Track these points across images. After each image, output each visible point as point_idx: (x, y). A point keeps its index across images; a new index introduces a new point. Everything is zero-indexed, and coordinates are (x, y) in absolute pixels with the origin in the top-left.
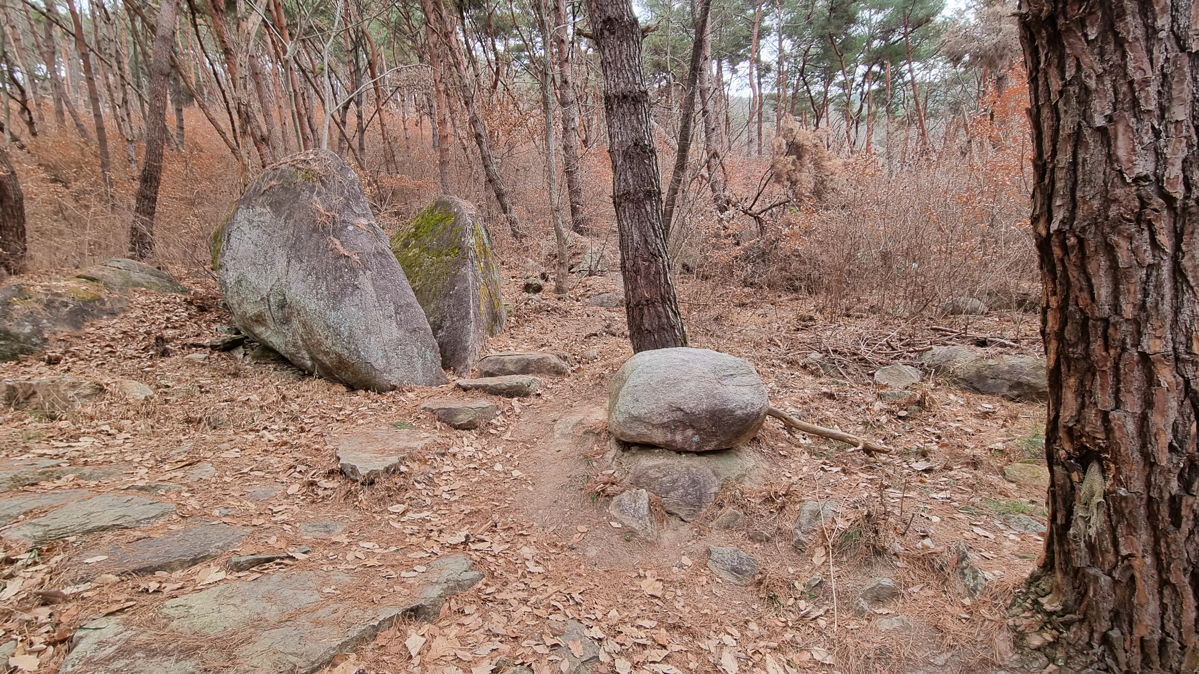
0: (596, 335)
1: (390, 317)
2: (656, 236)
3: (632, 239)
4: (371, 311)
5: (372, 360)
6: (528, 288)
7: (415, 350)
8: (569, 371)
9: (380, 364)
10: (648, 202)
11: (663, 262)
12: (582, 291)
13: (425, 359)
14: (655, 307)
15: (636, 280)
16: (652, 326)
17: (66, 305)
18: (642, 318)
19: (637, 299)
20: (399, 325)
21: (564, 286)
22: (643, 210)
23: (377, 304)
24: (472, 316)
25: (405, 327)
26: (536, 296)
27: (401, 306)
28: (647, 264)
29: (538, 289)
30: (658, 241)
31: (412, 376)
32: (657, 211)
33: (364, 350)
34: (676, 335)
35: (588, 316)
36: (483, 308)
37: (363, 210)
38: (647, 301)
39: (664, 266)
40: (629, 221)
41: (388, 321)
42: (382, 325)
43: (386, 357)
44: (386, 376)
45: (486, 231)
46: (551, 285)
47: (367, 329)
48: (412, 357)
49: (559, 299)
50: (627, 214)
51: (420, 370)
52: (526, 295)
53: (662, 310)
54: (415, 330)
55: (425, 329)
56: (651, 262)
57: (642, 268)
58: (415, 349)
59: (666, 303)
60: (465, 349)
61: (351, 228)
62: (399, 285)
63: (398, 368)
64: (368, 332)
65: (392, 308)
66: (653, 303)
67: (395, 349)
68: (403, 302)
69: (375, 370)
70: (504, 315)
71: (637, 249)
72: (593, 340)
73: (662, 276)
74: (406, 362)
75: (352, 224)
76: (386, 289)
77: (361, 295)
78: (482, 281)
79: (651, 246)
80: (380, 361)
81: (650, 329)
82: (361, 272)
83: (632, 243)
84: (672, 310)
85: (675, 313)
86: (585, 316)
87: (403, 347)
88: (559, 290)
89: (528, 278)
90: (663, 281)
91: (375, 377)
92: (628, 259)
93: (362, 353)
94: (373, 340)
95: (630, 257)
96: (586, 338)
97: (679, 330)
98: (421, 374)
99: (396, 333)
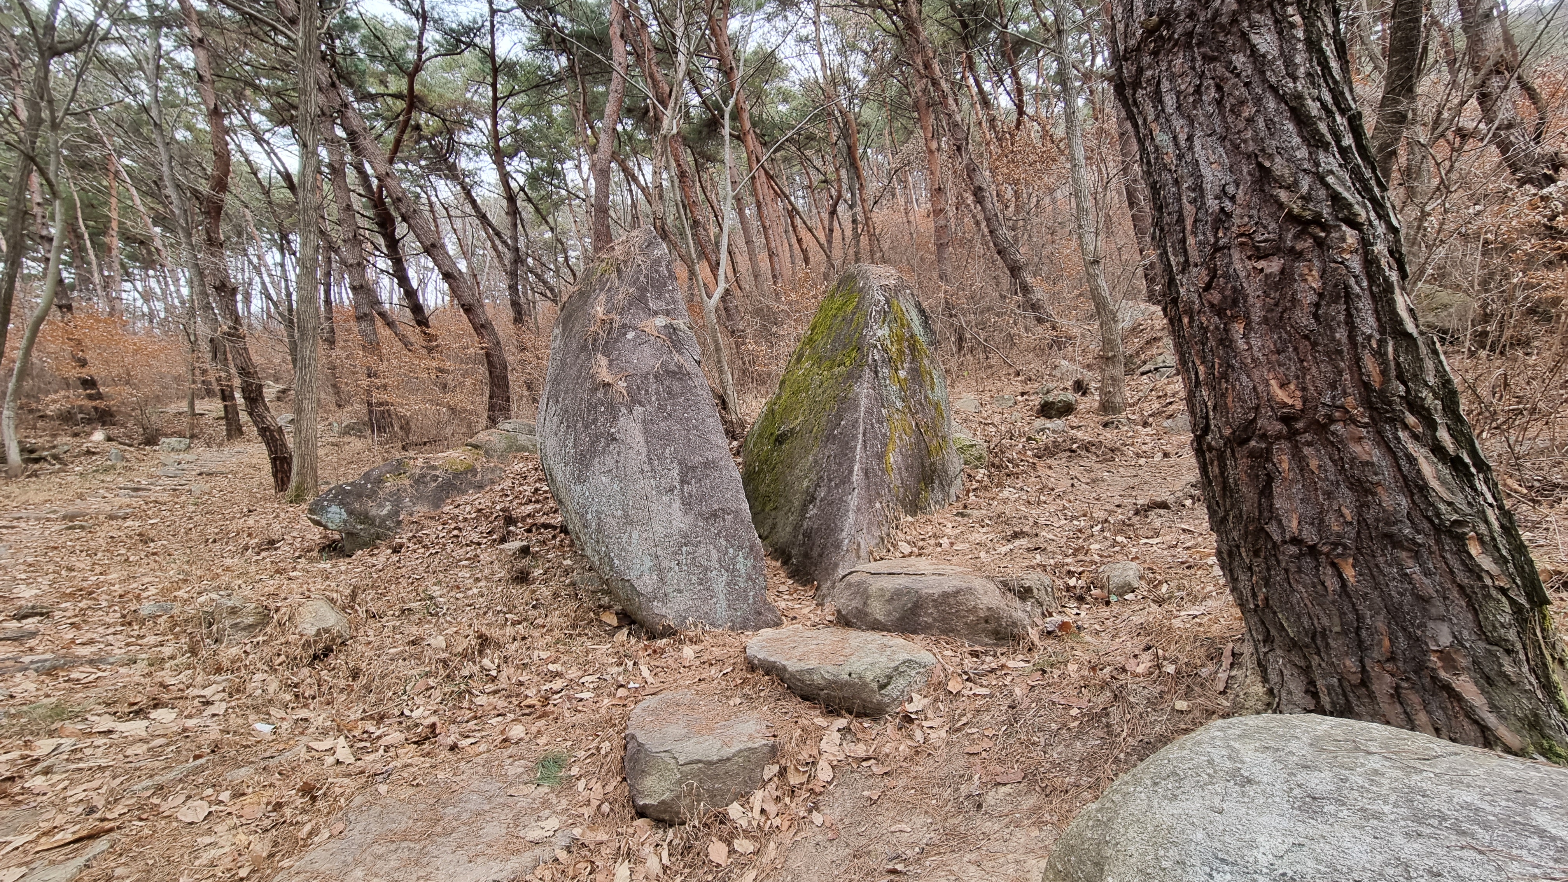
0: (1164, 505)
1: (671, 490)
2: (1315, 142)
3: (1199, 188)
4: (635, 481)
5: (632, 575)
6: (1047, 410)
7: (715, 555)
8: (1033, 634)
9: (646, 583)
10: (1264, 19)
11: (1365, 243)
12: (1156, 405)
13: (732, 571)
14: (1336, 446)
15: (1226, 342)
16: (1320, 523)
17: (435, 478)
18: (1266, 492)
19: (1238, 414)
20: (687, 504)
21: (1118, 399)
22: (1240, 60)
23: (647, 467)
24: (857, 476)
25: (696, 509)
26: (1058, 423)
27: (694, 469)
28: (1273, 266)
29: (1067, 409)
30: (1330, 161)
31: (706, 608)
32: (1313, 46)
33: (619, 556)
34: (1475, 571)
35: (1166, 455)
36: (892, 458)
37: (668, 304)
38: (1287, 420)
39: (1370, 263)
40: (1178, 123)
41: (666, 499)
42: (654, 507)
43: (659, 570)
44: (658, 607)
45: (922, 312)
46: (1094, 400)
47: (626, 515)
48: (706, 569)
49: (1106, 425)
50: (1169, 101)
51: (722, 597)
52: (1040, 422)
53: (1376, 455)
54: (714, 515)
55: (737, 513)
56: (1298, 255)
57: (1253, 289)
58: (714, 552)
59: (1398, 421)
60: (838, 546)
61: (630, 335)
62: (696, 428)
63: (680, 591)
64: (628, 520)
65: (675, 473)
66: (1321, 428)
67: (675, 553)
68: (697, 459)
69: (639, 594)
70: (956, 464)
71: (1223, 218)
72: (1156, 519)
73: (1365, 305)
74: (694, 579)
75: (635, 329)
76: (667, 438)
77: (619, 453)
78: (899, 404)
79: (1292, 187)
80: (646, 578)
81: (1310, 536)
82: (624, 410)
83: (1199, 202)
84: (1438, 449)
85: (1456, 464)
86: (1159, 456)
87: (690, 549)
88: (1107, 407)
89: (1048, 392)
90: (1368, 324)
91: (639, 608)
92: (1186, 266)
93: (616, 561)
94: (635, 535)
95: (1194, 255)
96: (1137, 513)
97: (1489, 545)
98: (724, 604)
99: (680, 521)
